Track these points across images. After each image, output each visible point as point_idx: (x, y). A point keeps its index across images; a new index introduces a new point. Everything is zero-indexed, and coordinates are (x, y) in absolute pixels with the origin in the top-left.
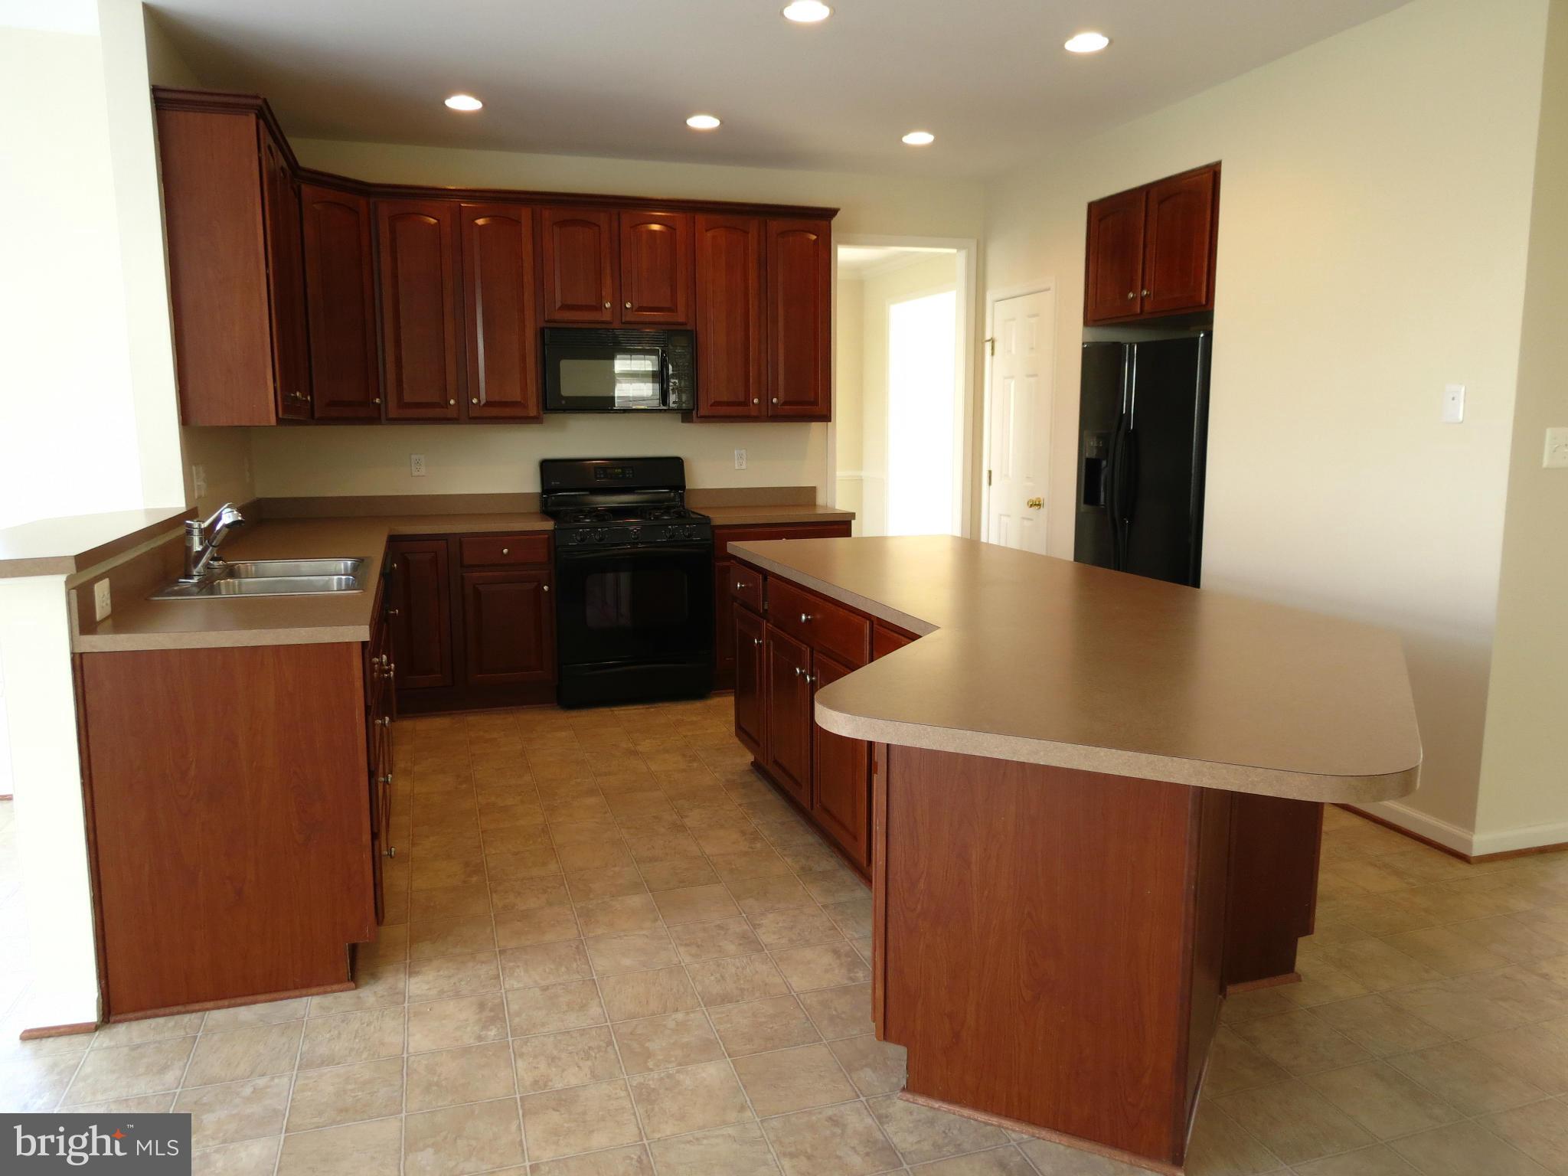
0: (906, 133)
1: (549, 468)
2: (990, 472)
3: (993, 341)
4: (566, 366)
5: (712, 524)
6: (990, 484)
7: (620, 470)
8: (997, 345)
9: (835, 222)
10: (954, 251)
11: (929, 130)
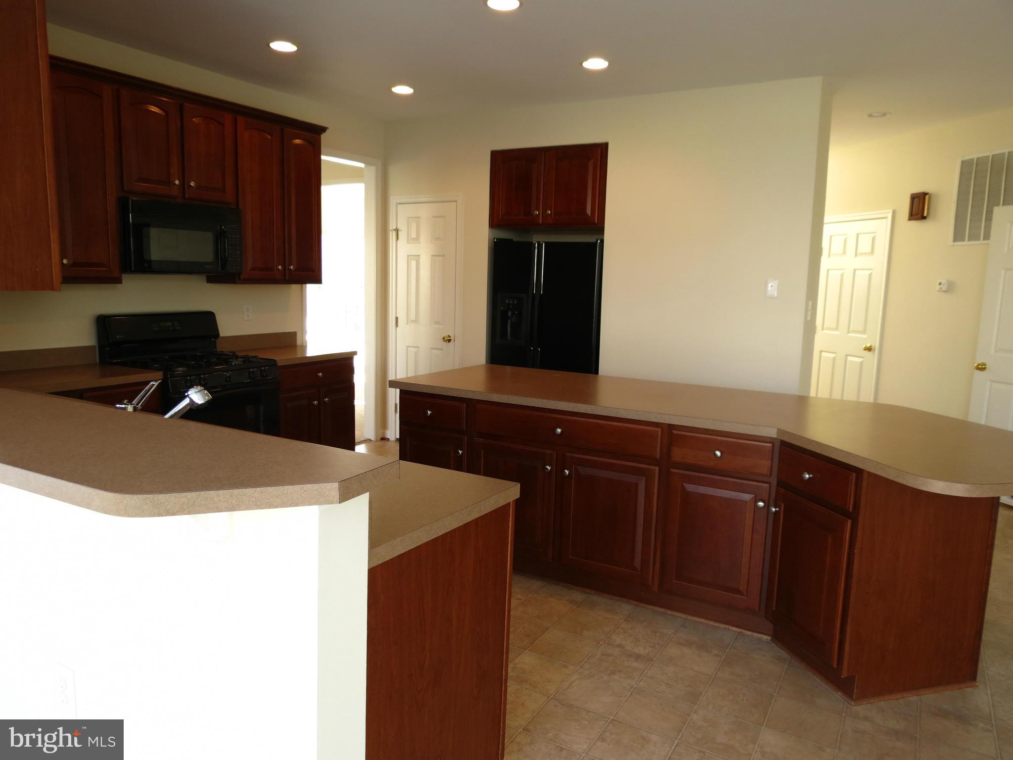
0: (394, 86)
1: (104, 323)
2: (397, 318)
3: (397, 230)
4: (154, 232)
5: (278, 365)
6: (397, 326)
7: (170, 324)
8: (400, 233)
9: (324, 137)
10: (362, 165)
11: (411, 87)
